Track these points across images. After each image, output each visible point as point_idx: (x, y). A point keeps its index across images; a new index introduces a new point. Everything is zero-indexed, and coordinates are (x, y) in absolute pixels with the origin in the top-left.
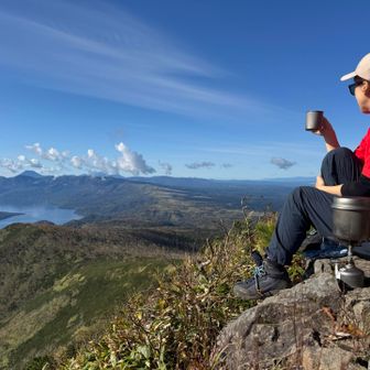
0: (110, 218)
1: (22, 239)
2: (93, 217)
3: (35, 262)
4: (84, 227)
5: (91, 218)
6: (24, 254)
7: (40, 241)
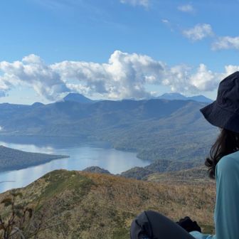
0: (190, 166)
1: (65, 193)
2: (166, 163)
3: (83, 228)
4: (152, 178)
5: (161, 166)
6: (68, 216)
7: (90, 196)
